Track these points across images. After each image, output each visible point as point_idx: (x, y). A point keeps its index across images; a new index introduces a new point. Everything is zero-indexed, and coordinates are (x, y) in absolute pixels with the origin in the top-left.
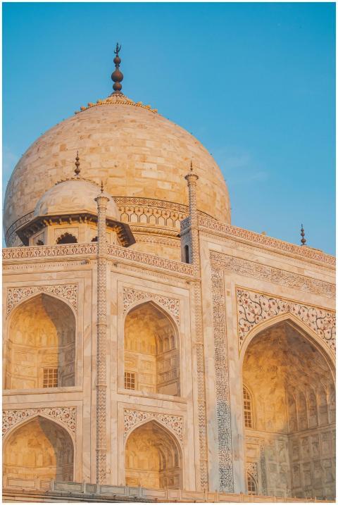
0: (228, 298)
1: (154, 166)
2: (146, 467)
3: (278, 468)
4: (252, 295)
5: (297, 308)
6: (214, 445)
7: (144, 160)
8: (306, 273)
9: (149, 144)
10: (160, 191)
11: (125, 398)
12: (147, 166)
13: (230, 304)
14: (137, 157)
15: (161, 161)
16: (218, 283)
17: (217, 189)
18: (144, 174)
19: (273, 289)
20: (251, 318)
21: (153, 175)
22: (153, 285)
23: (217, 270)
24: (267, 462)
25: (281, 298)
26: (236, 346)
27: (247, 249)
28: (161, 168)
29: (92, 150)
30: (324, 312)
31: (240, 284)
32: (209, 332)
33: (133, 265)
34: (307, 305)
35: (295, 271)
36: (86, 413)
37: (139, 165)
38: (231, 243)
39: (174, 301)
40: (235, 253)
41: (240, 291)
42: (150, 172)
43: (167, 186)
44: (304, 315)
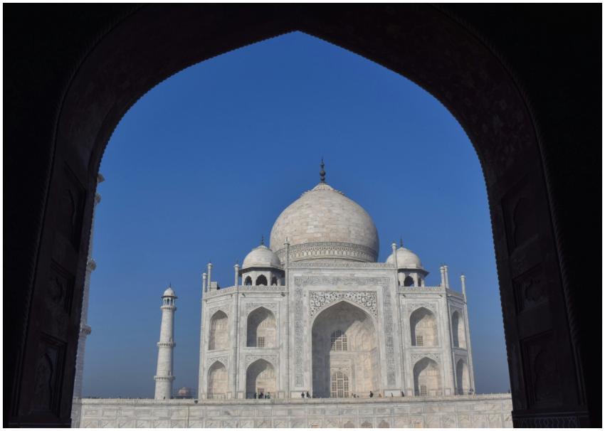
0: (305, 298)
1: (312, 227)
2: (269, 377)
3: (363, 369)
4: (320, 293)
5: (348, 295)
6: (292, 366)
7: (307, 225)
8: (356, 276)
9: (311, 216)
10: (316, 238)
11: (247, 351)
12: (309, 227)
13: (305, 301)
14: (305, 224)
15: (315, 223)
16: (299, 292)
17: (351, 228)
18: (308, 232)
19: (333, 288)
20: (318, 305)
21: (312, 231)
22: (263, 299)
23: (299, 286)
24: (356, 366)
25: (338, 292)
26: (307, 320)
27: (318, 272)
28: (315, 227)
29: (287, 224)
30: (367, 294)
31: (312, 290)
32: (292, 316)
33: (251, 293)
34: (355, 292)
35: (349, 276)
36: (231, 359)
37: (305, 228)
38: (307, 271)
39: (274, 305)
40: (310, 275)
41: (312, 293)
42: (310, 230)
43: (319, 235)
44: (353, 297)
